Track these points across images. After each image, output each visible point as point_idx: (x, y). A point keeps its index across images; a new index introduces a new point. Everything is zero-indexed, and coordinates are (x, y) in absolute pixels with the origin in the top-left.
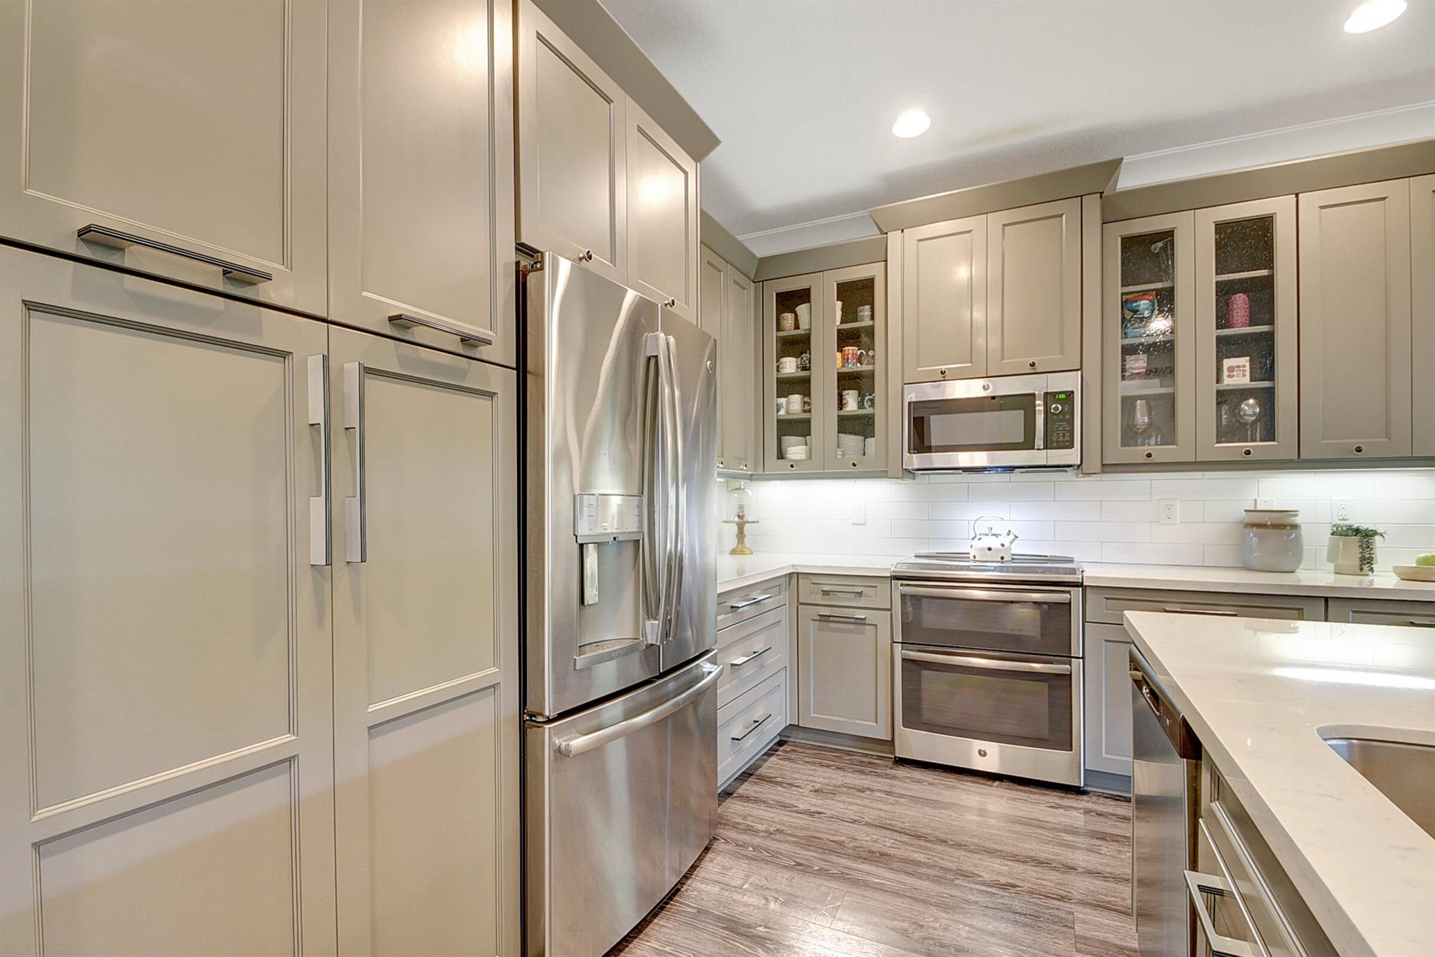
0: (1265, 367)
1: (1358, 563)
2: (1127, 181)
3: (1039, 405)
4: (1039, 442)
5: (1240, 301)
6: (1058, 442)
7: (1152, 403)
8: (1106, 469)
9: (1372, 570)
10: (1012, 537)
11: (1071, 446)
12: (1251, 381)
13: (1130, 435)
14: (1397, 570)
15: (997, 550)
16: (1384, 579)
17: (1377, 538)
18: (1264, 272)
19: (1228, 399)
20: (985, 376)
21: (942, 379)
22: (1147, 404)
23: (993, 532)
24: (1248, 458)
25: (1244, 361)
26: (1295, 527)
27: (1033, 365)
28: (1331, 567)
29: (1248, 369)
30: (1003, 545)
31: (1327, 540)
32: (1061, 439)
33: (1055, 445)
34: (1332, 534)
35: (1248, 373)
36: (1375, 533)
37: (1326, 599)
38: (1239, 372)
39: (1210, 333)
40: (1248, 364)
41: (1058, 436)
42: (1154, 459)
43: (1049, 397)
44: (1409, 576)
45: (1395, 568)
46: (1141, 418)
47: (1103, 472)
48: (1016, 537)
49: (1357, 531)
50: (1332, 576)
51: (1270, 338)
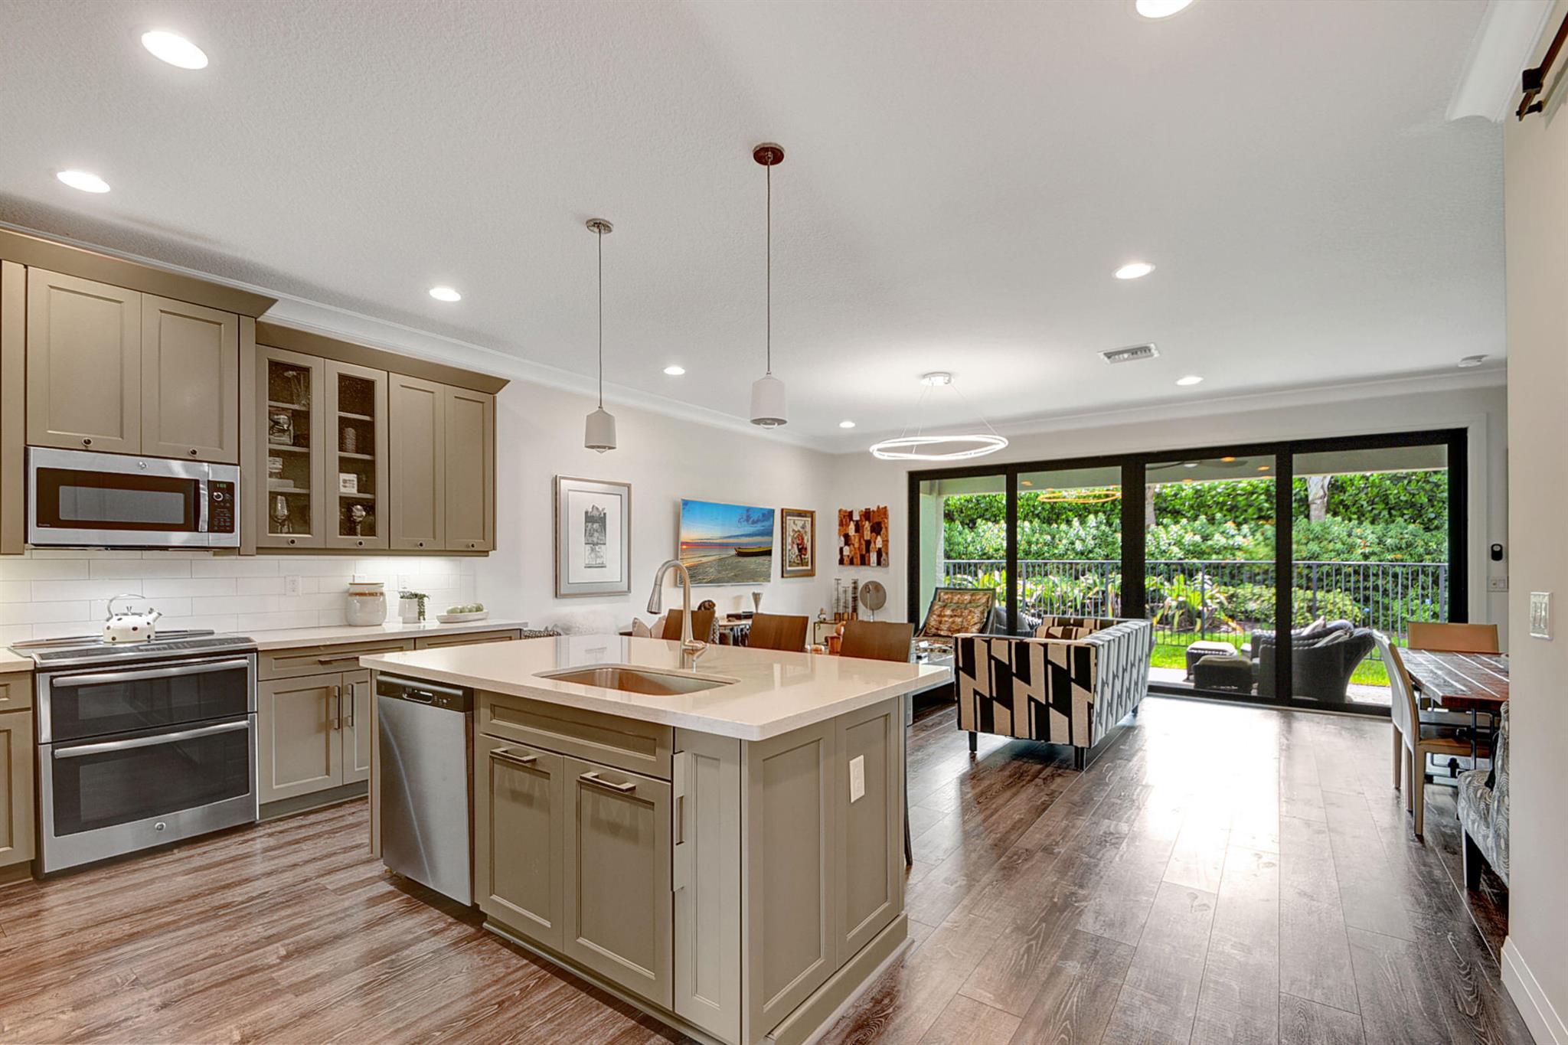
0: (367, 483)
1: (417, 615)
2: (273, 316)
3: (203, 489)
4: (203, 524)
5: (351, 432)
6: (219, 526)
7: (290, 499)
8: (260, 551)
9: (424, 619)
10: (155, 614)
11: (232, 531)
12: (359, 491)
13: (275, 523)
14: (438, 618)
15: (143, 629)
16: (431, 624)
17: (426, 599)
18: (367, 418)
19: (347, 503)
20: (139, 453)
21: (84, 448)
22: (287, 500)
23: (133, 611)
24: (361, 547)
25: (353, 477)
26: (382, 594)
27: (194, 452)
28: (401, 619)
29: (356, 483)
30: (148, 623)
31: (398, 604)
32: (222, 524)
33: (216, 528)
34: (402, 597)
35: (356, 486)
36: (424, 596)
37: (415, 639)
38: (349, 485)
39: (335, 454)
40: (356, 480)
41: (222, 521)
42: (297, 545)
43: (213, 486)
44: (444, 621)
45: (438, 617)
46: (282, 510)
47: (257, 554)
48: (160, 614)
49: (416, 595)
50: (401, 625)
51: (372, 463)
